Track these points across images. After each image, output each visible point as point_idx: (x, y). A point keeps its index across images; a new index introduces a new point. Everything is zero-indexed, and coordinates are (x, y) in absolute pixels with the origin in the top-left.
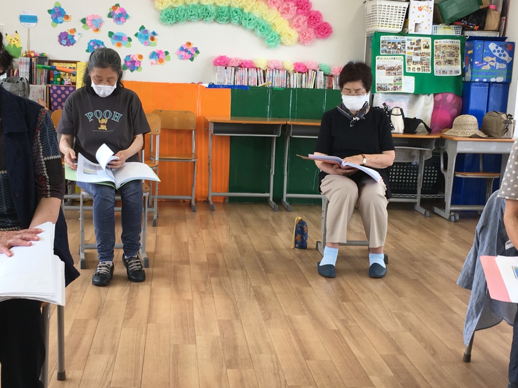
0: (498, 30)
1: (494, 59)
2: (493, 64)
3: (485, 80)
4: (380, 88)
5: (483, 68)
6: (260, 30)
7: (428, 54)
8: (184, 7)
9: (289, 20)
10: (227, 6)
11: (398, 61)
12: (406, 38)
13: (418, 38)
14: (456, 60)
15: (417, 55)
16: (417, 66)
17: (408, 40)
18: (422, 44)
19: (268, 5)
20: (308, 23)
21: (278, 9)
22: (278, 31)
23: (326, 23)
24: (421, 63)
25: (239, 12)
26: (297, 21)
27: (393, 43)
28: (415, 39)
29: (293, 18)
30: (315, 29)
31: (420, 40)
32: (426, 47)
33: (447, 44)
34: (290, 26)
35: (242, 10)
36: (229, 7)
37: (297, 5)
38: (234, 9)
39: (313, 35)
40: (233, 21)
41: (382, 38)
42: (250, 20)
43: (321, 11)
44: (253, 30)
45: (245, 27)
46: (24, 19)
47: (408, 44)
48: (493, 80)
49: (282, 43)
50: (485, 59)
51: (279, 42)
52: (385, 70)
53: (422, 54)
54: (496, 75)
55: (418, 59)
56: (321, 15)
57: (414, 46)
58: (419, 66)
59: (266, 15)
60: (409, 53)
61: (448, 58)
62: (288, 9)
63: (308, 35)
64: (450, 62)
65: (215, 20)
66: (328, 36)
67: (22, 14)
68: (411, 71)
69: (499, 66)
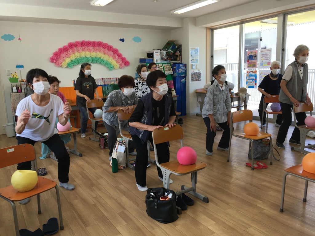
0: (179, 60)
1: (182, 69)
2: (182, 71)
3: (180, 76)
5: (179, 72)
6: (107, 65)
7: (162, 69)
8: (80, 58)
10: (95, 57)
13: (158, 64)
14: (171, 70)
18: (160, 66)
19: (109, 56)
20: (122, 61)
21: (112, 57)
22: (113, 65)
23: (127, 61)
26: (119, 61)
29: (117, 60)
30: (124, 63)
32: (161, 67)
33: (167, 65)
34: (116, 62)
35: (100, 58)
37: (118, 55)
38: (97, 58)
39: (124, 65)
40: (98, 62)
42: (103, 61)
43: (126, 57)
44: (105, 65)
45: (102, 64)
46: (18, 67)
48: (182, 76)
49: (114, 69)
50: (179, 69)
54: (182, 74)
59: (108, 59)
62: (115, 57)
63: (122, 65)
64: (169, 70)
65: (91, 62)
66: (129, 65)
67: (17, 65)
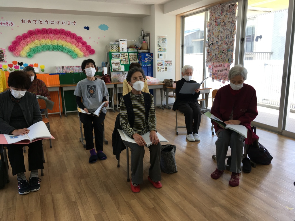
0: (148, 49)
1: (148, 59)
3: (146, 66)
4: (114, 70)
5: (145, 62)
6: (70, 53)
7: (127, 58)
8: (40, 46)
9: (80, 49)
10: (56, 45)
11: (118, 61)
12: (120, 53)
14: (136, 59)
15: (124, 58)
16: (124, 62)
17: (121, 54)
19: (71, 44)
20: (86, 49)
21: (75, 45)
22: (76, 53)
23: (93, 49)
24: (126, 61)
25: (61, 47)
26: (83, 49)
27: (116, 55)
28: (123, 53)
30: (89, 51)
31: (124, 54)
32: (127, 56)
33: (133, 54)
34: (80, 51)
35: (62, 46)
36: (57, 45)
37: (82, 43)
39: (88, 53)
40: (59, 50)
41: (112, 53)
42: (66, 49)
43: (90, 45)
44: (67, 53)
45: (64, 52)
47: (121, 55)
48: (148, 65)
49: (78, 57)
50: (145, 59)
51: (77, 56)
52: (114, 64)
53: (125, 58)
55: (124, 60)
56: (90, 46)
57: (123, 56)
58: (125, 62)
59: (71, 47)
60: (121, 58)
61: (134, 59)
62: (79, 45)
63: (87, 53)
65: (53, 50)
66: (94, 53)
68: (123, 64)
69: (149, 61)
